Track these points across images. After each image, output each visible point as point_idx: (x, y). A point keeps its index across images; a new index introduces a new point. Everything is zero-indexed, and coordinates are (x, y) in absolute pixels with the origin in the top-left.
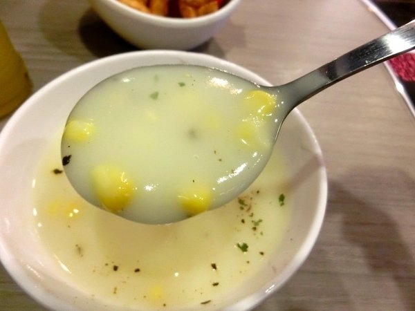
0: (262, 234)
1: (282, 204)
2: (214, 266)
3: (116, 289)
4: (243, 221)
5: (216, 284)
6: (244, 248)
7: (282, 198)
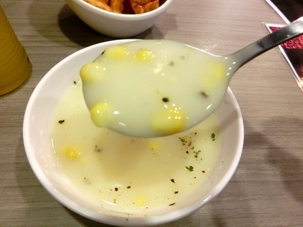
0: (201, 159)
1: (214, 140)
2: (173, 181)
3: (115, 200)
4: (187, 152)
5: (177, 192)
6: (191, 169)
7: (213, 136)
